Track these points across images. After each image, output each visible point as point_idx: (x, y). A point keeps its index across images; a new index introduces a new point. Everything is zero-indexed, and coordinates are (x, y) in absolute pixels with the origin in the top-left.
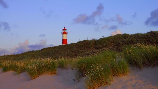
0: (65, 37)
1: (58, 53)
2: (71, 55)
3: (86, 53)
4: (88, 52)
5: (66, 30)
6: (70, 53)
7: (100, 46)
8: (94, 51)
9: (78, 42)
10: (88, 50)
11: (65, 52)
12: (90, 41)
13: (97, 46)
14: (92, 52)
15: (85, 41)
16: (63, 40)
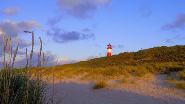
0: (110, 51)
1: (102, 63)
2: (113, 64)
3: (126, 63)
4: (127, 62)
5: (110, 45)
6: (112, 63)
7: (139, 57)
8: (134, 61)
9: (119, 54)
10: (128, 60)
11: (108, 62)
12: (130, 53)
13: (136, 57)
14: (131, 62)
15: (126, 53)
16: (108, 53)
